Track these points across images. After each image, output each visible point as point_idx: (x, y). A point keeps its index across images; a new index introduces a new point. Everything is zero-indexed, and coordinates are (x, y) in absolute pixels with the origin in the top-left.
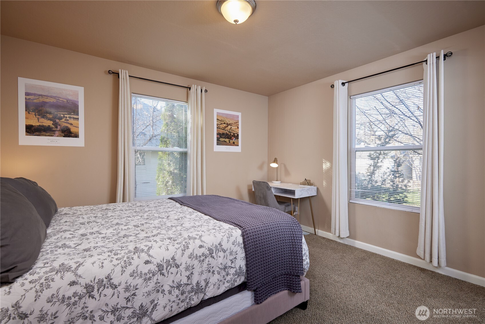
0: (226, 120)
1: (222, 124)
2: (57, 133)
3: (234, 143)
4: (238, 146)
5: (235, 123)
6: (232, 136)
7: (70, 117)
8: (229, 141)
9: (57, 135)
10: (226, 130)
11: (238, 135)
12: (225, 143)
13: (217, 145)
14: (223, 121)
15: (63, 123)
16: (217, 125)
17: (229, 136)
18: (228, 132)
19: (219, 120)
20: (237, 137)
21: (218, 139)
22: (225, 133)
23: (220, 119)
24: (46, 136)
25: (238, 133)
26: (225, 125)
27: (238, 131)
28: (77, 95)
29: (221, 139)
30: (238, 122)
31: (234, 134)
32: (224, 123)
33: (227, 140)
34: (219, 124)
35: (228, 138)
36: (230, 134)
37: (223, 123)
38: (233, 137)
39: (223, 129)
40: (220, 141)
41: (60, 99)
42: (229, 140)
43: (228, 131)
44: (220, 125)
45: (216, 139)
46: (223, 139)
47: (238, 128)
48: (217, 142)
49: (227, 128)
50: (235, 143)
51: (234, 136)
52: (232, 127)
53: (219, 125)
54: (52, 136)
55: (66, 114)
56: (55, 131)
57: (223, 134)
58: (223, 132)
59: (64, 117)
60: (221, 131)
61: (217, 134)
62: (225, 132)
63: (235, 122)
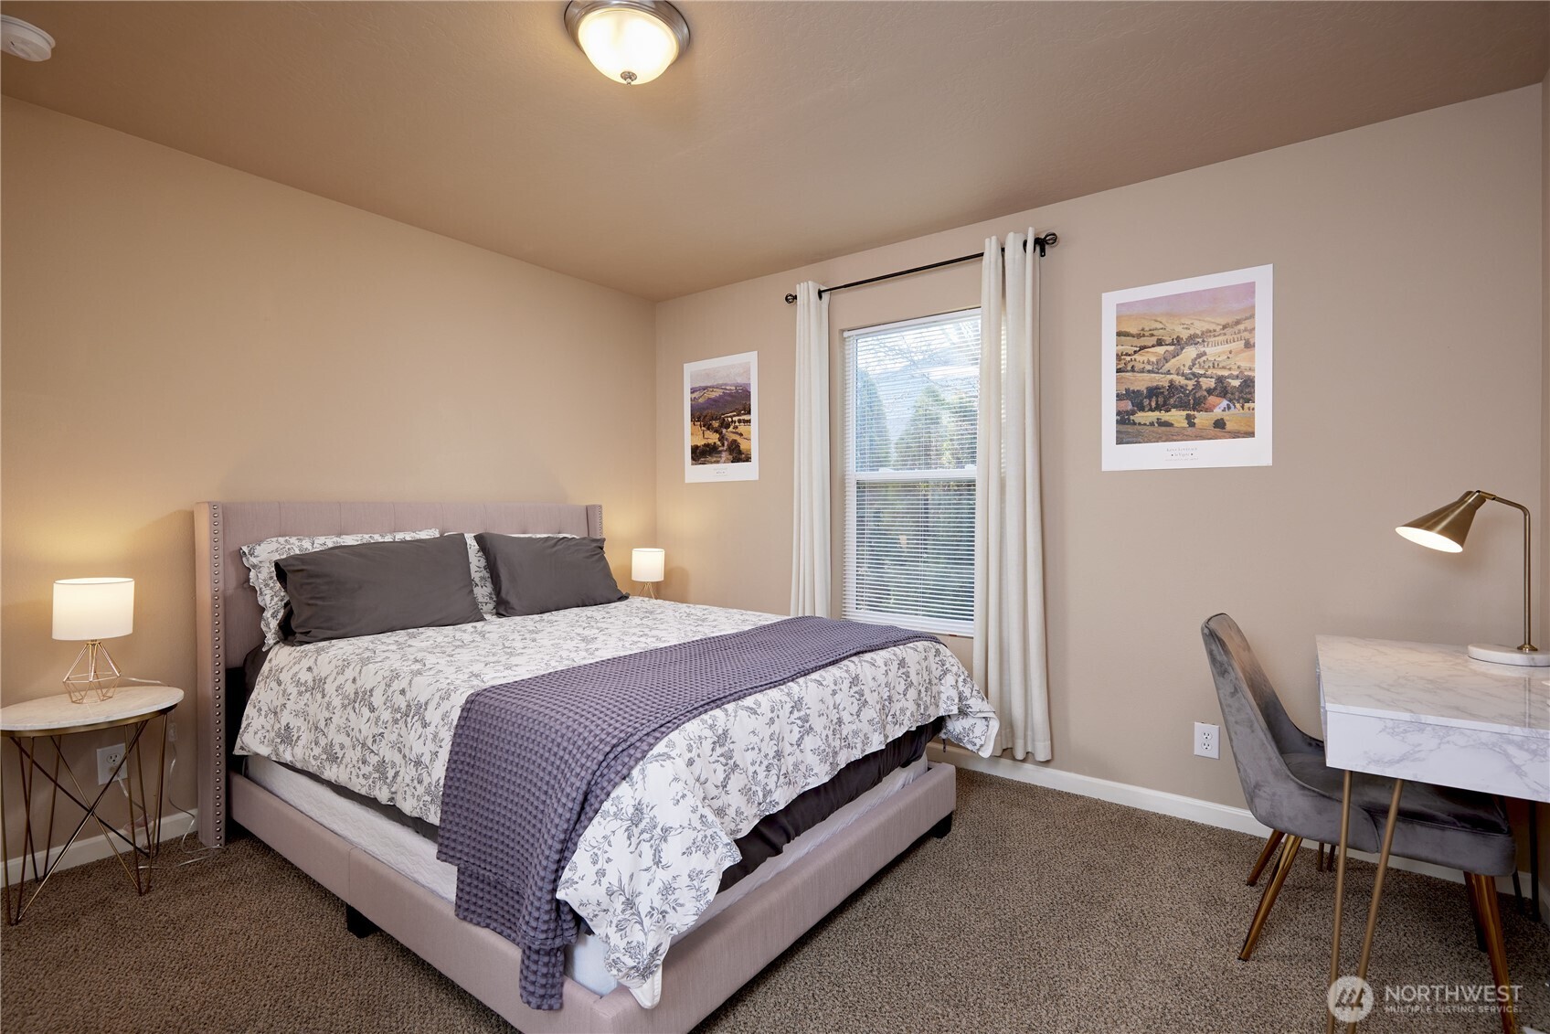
0: (1169, 327)
1: (1145, 347)
2: (724, 455)
3: (1220, 424)
4: (1251, 434)
5: (1224, 327)
6: (1210, 392)
7: (740, 421)
8: (1188, 417)
9: (723, 459)
10: (1168, 373)
11: (1248, 384)
12: (1163, 428)
13: (1119, 442)
14: (1152, 335)
15: (731, 434)
16: (1119, 357)
17: (1188, 395)
18: (1179, 380)
19: (1127, 334)
20: (1246, 391)
21: (1123, 419)
22: (1167, 384)
23: (1134, 331)
24: (711, 463)
25: (1251, 369)
26: (1160, 350)
27: (1252, 359)
28: (748, 371)
29: (1141, 417)
30: (1252, 316)
31: (1220, 380)
32: (1160, 343)
33: (1177, 416)
34: (1127, 355)
35: (1182, 405)
36: (1198, 386)
37: (1153, 340)
38: (1212, 399)
39: (1149, 371)
40: (1134, 424)
41: (728, 388)
42: (1185, 413)
43: (1183, 375)
44: (1136, 356)
45: (1114, 418)
46: (1150, 413)
47: (1249, 345)
48: (1118, 432)
49: (1173, 360)
50: (1229, 426)
51: (1222, 389)
52: (1207, 350)
53: (1128, 358)
54: (718, 462)
55: (734, 416)
56: (720, 452)
57: (1153, 392)
58: (1150, 385)
59: (732, 421)
60: (1141, 382)
61: (1118, 395)
62: (1162, 380)
63: (1230, 320)
